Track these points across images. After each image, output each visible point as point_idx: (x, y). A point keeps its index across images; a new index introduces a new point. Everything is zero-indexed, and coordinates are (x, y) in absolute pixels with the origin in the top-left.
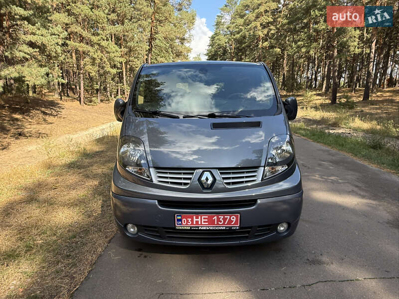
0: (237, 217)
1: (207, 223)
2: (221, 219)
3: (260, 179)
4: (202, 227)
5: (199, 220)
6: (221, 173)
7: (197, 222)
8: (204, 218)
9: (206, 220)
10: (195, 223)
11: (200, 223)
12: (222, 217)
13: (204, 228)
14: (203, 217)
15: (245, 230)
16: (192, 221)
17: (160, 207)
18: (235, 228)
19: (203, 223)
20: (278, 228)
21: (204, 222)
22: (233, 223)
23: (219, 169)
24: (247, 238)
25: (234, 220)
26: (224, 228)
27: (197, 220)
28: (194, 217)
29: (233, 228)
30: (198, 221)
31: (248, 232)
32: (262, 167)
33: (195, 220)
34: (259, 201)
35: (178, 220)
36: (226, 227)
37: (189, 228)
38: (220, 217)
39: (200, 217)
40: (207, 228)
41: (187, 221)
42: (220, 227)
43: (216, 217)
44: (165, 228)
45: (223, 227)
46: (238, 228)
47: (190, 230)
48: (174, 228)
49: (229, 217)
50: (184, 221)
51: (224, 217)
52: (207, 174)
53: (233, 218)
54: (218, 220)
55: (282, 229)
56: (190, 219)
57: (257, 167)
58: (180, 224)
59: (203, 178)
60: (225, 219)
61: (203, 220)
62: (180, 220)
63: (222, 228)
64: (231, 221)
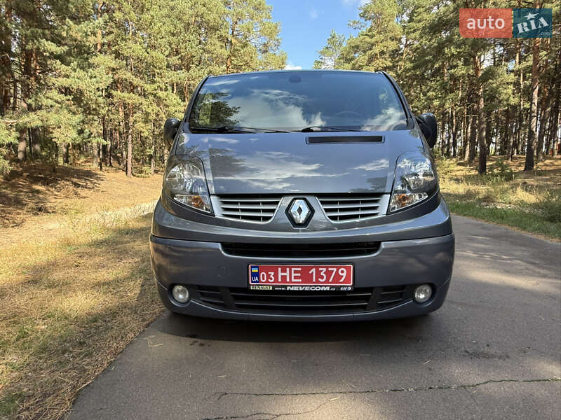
0: (348, 269)
1: (300, 280)
2: (322, 274)
3: (385, 213)
4: (291, 286)
5: (287, 274)
6: (322, 203)
7: (284, 278)
8: (295, 272)
9: (299, 275)
10: (280, 280)
11: (288, 280)
12: (325, 270)
13: (296, 289)
14: (293, 269)
15: (361, 294)
16: (276, 276)
17: (224, 254)
18: (345, 289)
19: (293, 280)
20: (416, 294)
21: (295, 277)
22: (341, 281)
23: (319, 195)
24: (364, 308)
25: (344, 275)
26: (328, 288)
27: (284, 274)
28: (280, 269)
29: (341, 289)
30: (286, 276)
31: (366, 299)
32: (387, 193)
33: (280, 274)
34: (383, 245)
35: (254, 275)
36: (331, 287)
37: (271, 289)
38: (320, 269)
39: (288, 269)
40: (301, 289)
41: (268, 276)
42: (321, 286)
43: (314, 270)
44: (232, 289)
45: (326, 286)
46: (350, 289)
47: (273, 292)
48: (247, 290)
49: (335, 270)
50: (263, 275)
51: (327, 269)
52: (299, 203)
53: (342, 272)
54: (319, 275)
55: (422, 296)
56: (273, 273)
57: (380, 195)
58: (257, 282)
59: (294, 210)
60: (329, 273)
61: (293, 275)
62: (257, 275)
63: (325, 289)
64: (338, 277)
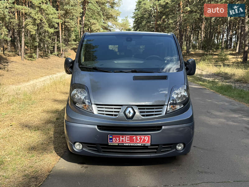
0: (149, 137)
1: (129, 141)
2: (138, 139)
4: (125, 144)
5: (124, 139)
9: (129, 139)
10: (121, 141)
11: (124, 141)
12: (139, 137)
13: (127, 145)
14: (126, 137)
15: (155, 146)
17: (98, 130)
18: (147, 145)
19: (126, 141)
20: (177, 147)
22: (146, 142)
25: (147, 139)
26: (140, 145)
28: (121, 137)
31: (156, 149)
32: (166, 105)
33: (121, 139)
34: (163, 127)
35: (110, 139)
36: (142, 144)
37: (117, 145)
38: (137, 137)
39: (124, 137)
40: (129, 145)
41: (116, 140)
42: (138, 144)
43: (135, 137)
44: (101, 145)
46: (149, 145)
48: (107, 145)
49: (143, 137)
50: (114, 139)
51: (140, 137)
52: (130, 109)
55: (180, 148)
56: (118, 138)
57: (163, 105)
58: (111, 142)
60: (141, 139)
61: (126, 139)
62: (112, 139)
64: (144, 140)
